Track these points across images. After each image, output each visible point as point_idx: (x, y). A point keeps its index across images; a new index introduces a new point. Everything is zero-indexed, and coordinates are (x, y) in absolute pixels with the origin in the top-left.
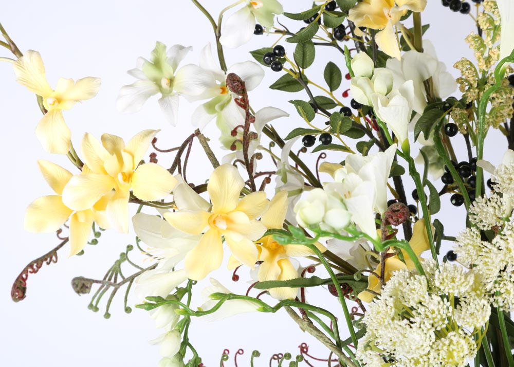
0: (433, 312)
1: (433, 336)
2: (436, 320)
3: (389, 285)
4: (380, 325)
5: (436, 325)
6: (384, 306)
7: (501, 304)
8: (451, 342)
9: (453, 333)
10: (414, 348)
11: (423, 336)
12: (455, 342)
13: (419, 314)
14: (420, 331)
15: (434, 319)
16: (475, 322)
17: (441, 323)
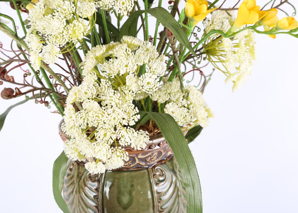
0: (65, 10)
1: (65, 23)
2: (67, 14)
4: (37, 19)
5: (66, 17)
6: (39, 8)
7: (101, 5)
8: (75, 26)
9: (76, 21)
10: (55, 29)
11: (59, 22)
12: (76, 25)
13: (58, 11)
14: (58, 20)
15: (65, 13)
16: (87, 15)
17: (69, 15)
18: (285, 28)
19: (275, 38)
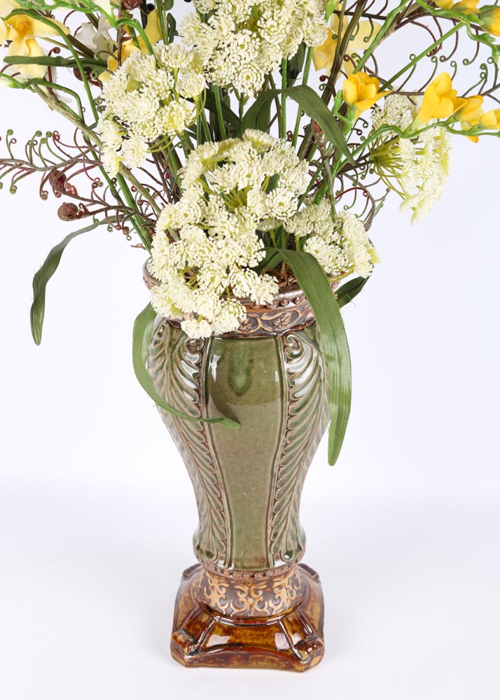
0: (159, 84)
1: (158, 104)
2: (161, 91)
3: (124, 64)
4: (115, 97)
5: (160, 95)
6: (119, 80)
7: (214, 79)
8: (172, 109)
9: (175, 102)
10: (142, 114)
11: (150, 103)
12: (175, 109)
13: (147, 86)
14: (147, 100)
15: (159, 90)
16: (192, 93)
17: (165, 93)
18: (491, 127)
19: (476, 141)
